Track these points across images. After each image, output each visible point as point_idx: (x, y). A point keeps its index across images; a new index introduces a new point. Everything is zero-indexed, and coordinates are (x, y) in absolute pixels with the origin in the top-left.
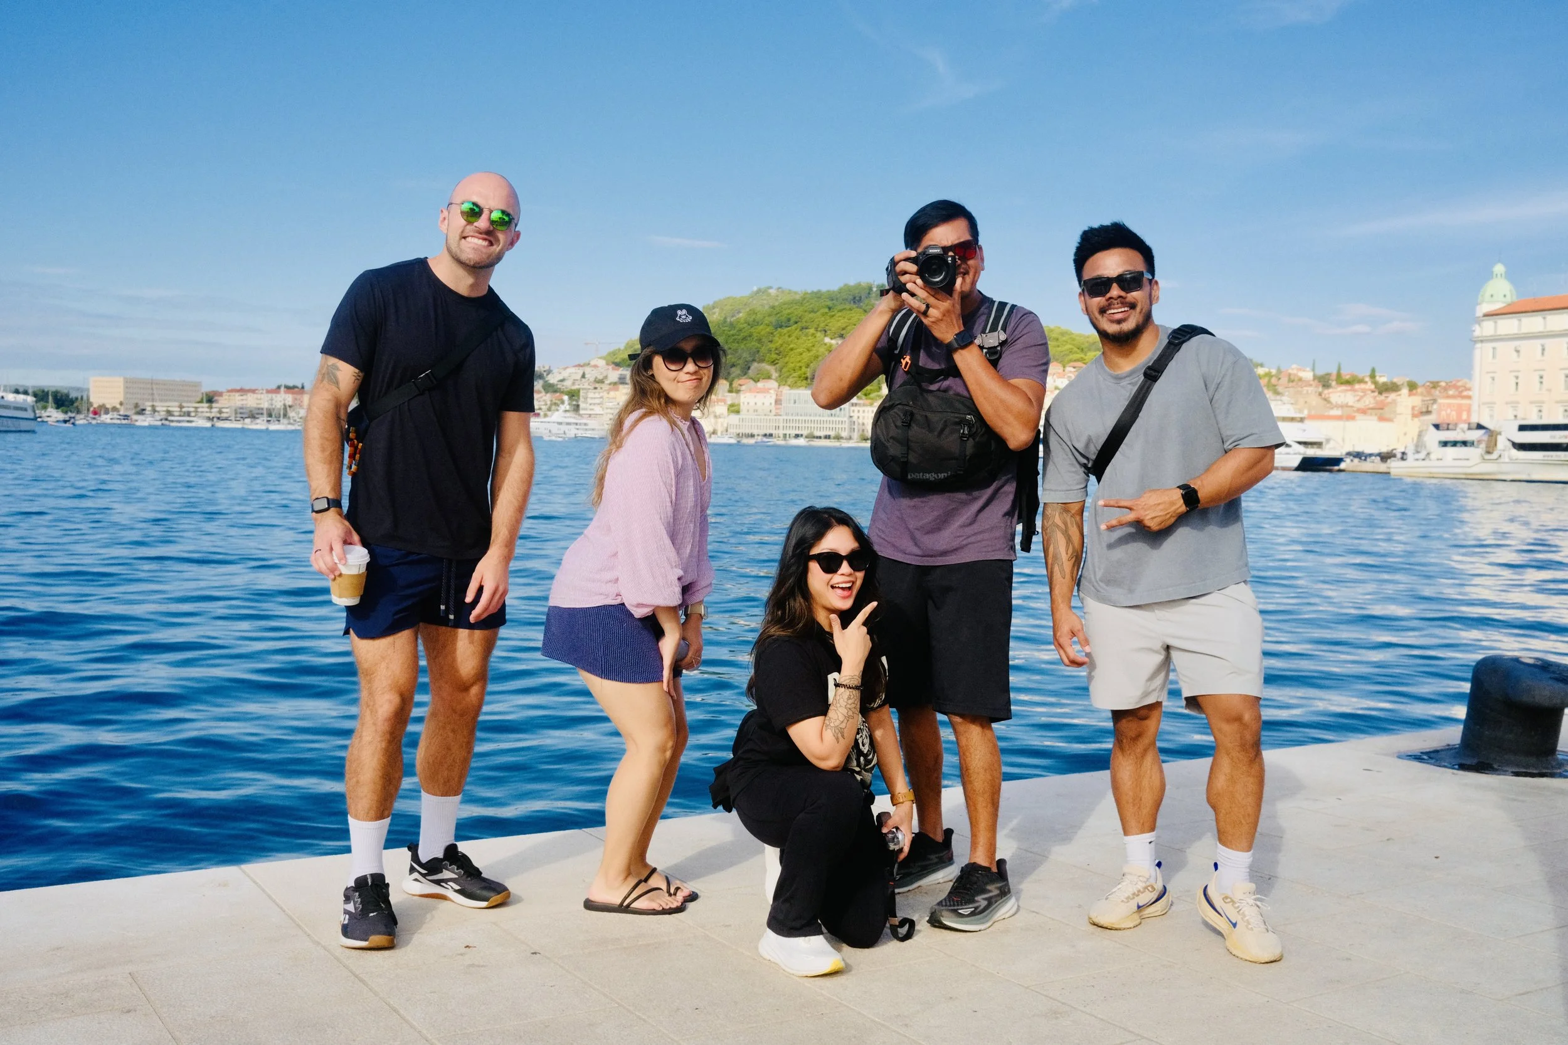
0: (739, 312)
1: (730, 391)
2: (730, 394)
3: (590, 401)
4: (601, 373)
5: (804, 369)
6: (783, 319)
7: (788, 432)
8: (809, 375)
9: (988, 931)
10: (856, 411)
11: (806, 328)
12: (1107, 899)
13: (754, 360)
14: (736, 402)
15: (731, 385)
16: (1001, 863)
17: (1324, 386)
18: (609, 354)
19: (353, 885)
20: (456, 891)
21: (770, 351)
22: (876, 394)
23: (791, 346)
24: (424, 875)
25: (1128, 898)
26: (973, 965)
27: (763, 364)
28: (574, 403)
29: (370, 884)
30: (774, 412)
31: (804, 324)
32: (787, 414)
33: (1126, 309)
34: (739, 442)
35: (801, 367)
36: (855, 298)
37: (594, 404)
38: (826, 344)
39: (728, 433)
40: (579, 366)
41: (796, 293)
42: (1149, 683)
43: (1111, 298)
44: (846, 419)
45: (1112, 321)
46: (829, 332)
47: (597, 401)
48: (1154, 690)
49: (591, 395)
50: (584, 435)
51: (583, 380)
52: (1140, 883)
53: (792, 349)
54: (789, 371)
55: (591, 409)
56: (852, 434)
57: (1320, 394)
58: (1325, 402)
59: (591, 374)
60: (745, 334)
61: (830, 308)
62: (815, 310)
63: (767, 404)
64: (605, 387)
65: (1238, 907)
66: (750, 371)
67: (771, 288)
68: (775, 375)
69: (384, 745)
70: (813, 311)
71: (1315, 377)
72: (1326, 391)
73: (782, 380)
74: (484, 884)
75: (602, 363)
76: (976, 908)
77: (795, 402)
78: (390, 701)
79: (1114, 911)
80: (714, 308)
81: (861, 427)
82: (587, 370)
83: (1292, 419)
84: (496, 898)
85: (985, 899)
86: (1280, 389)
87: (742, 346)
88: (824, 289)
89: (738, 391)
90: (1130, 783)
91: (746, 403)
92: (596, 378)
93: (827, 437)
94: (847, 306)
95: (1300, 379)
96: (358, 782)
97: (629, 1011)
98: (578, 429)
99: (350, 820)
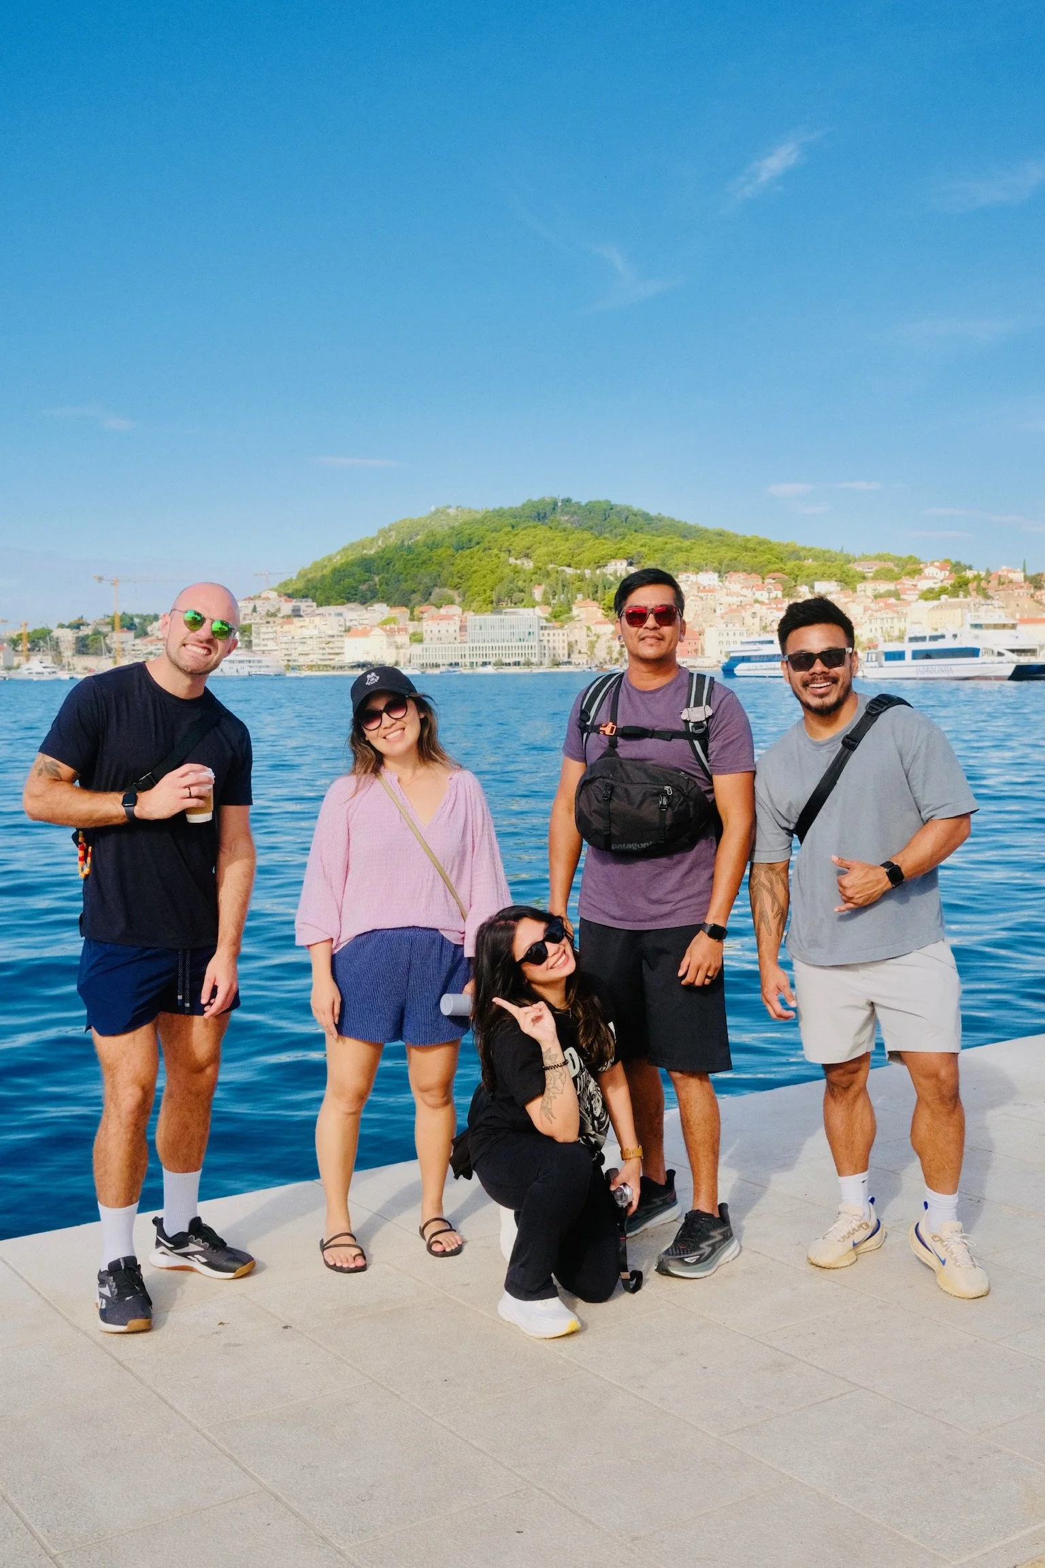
0: (417, 534)
1: (412, 619)
2: (412, 623)
3: (263, 636)
4: (273, 606)
5: (488, 593)
6: (465, 539)
7: (474, 660)
8: (494, 598)
9: (713, 1276)
10: (546, 635)
11: (490, 549)
12: (824, 1238)
13: (435, 585)
14: (419, 631)
15: (412, 613)
16: (722, 1208)
17: (1036, 587)
18: (281, 585)
19: (107, 1269)
20: (203, 1263)
21: (452, 575)
22: (567, 615)
23: (474, 568)
24: (171, 1249)
25: (844, 1237)
26: (701, 1316)
27: (446, 589)
28: (246, 639)
29: (123, 1268)
30: (459, 639)
31: (487, 545)
32: (473, 641)
33: (828, 684)
34: (423, 673)
35: (485, 590)
36: (539, 514)
37: (267, 639)
38: (510, 565)
39: (412, 664)
40: (250, 599)
41: (477, 512)
42: (857, 1037)
43: (814, 673)
44: (536, 643)
45: (815, 695)
46: (513, 552)
47: (271, 636)
48: (864, 1042)
49: (263, 630)
50: (258, 673)
51: (254, 614)
52: (854, 1221)
53: (475, 572)
54: (473, 595)
55: (265, 645)
56: (543, 659)
57: (1032, 596)
58: (1038, 605)
59: (262, 607)
60: (425, 558)
61: (513, 527)
62: (498, 529)
63: (451, 631)
64: (278, 620)
65: (946, 1245)
66: (431, 597)
67: (450, 507)
68: (458, 600)
69: (129, 1136)
70: (495, 530)
71: (1026, 578)
72: (1038, 593)
73: (466, 605)
74: (230, 1255)
75: (273, 595)
76: (701, 1255)
77: (481, 628)
78: (132, 1095)
79: (832, 1250)
80: (390, 530)
81: (552, 652)
82: (258, 603)
83: (1004, 626)
84: (242, 1269)
85: (709, 1246)
86: (991, 593)
87: (422, 571)
88: (506, 507)
89: (420, 619)
90: (842, 1128)
91: (429, 632)
92: (268, 611)
93: (517, 664)
94: (531, 524)
95: (1011, 582)
96: (106, 1172)
97: (382, 1386)
98: (251, 667)
99: (101, 1207)
